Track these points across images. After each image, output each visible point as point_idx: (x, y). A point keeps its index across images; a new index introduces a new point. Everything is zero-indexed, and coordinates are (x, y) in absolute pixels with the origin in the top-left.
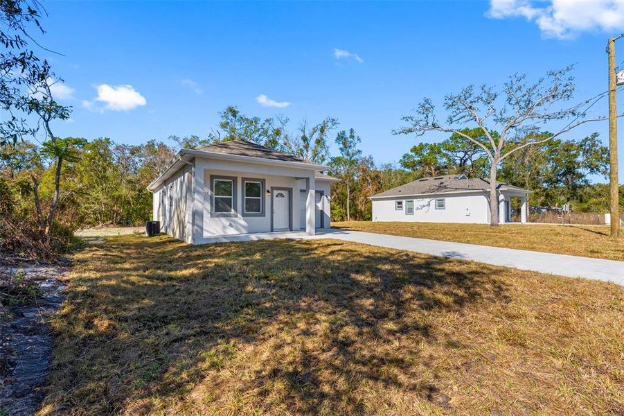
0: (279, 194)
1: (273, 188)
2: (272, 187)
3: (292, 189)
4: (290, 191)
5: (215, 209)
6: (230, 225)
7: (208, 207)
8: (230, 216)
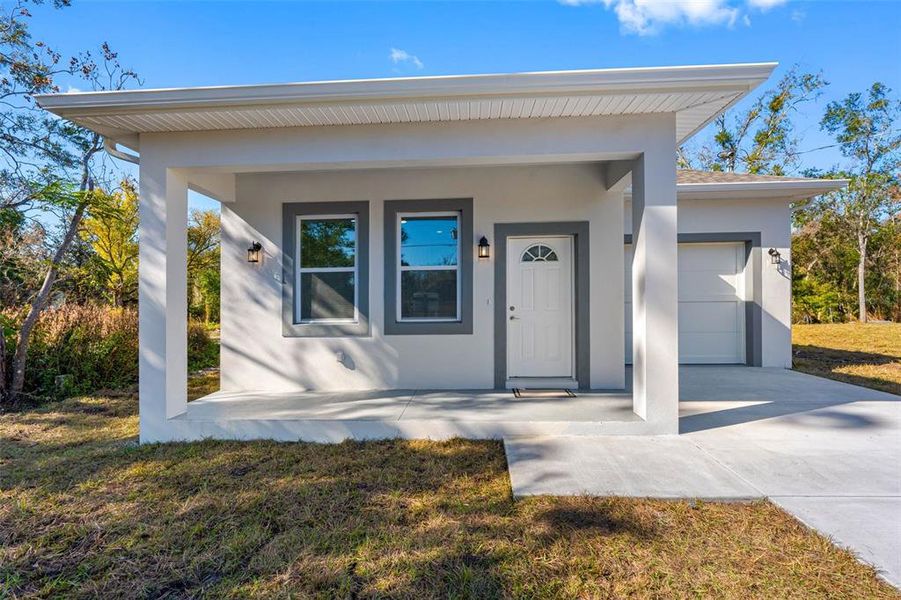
0: (533, 250)
1: (503, 231)
2: (497, 226)
3: (585, 225)
4: (579, 233)
5: (304, 308)
6: (347, 361)
7: (275, 302)
8: (347, 333)
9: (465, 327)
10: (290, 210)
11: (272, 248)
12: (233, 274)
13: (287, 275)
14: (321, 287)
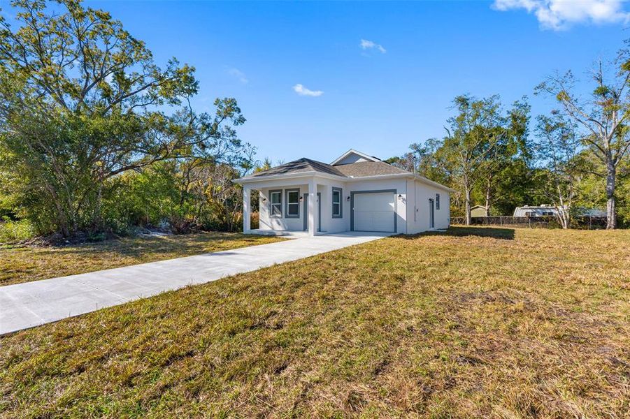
1: (306, 195)
5: (272, 213)
6: (278, 223)
7: (267, 211)
8: (279, 218)
9: (298, 217)
10: (270, 191)
11: (267, 199)
12: (261, 205)
13: (270, 206)
14: (276, 208)
